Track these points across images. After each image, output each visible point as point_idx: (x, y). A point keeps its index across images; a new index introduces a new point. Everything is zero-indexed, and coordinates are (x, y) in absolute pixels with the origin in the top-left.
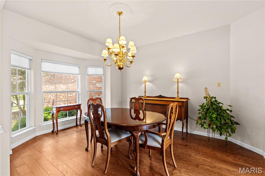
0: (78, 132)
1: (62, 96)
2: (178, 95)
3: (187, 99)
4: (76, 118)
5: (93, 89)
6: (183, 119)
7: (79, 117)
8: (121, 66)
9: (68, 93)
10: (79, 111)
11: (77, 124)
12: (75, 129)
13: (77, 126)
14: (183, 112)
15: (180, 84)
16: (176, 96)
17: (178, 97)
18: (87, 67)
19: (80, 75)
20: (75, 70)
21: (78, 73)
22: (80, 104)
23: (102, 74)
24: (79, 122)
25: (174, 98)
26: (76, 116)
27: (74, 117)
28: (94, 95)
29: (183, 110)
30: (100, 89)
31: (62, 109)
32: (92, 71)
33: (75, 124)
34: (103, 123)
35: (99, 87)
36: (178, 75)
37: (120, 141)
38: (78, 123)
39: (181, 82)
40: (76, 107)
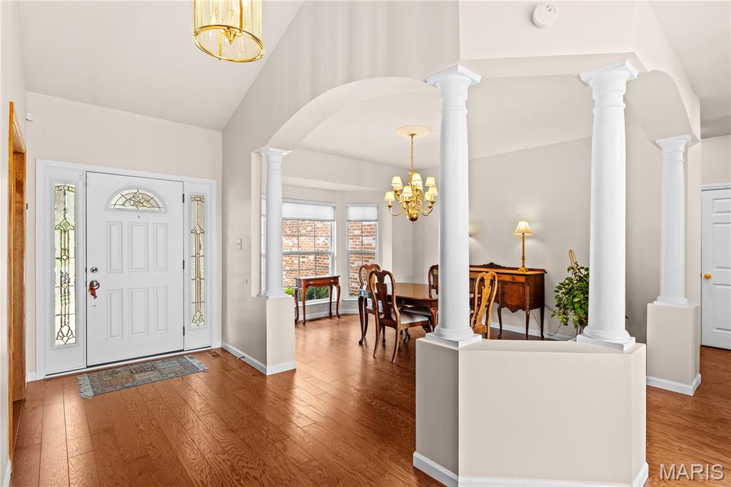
0: (332, 326)
1: (285, 261)
2: (523, 262)
3: (544, 270)
4: (329, 301)
5: (353, 248)
6: (528, 307)
7: (336, 300)
8: (415, 216)
9: (301, 256)
10: (335, 288)
11: (331, 313)
12: (328, 320)
13: (331, 316)
14: (528, 294)
15: (528, 243)
16: (519, 265)
17: (524, 266)
18: (347, 205)
19: (335, 222)
20: (327, 213)
21: (333, 218)
22: (336, 275)
23: (376, 218)
24: (335, 311)
25: (516, 269)
26: (329, 298)
27: (326, 300)
28: (355, 260)
29: (528, 290)
30: (368, 248)
31: (311, 283)
32: (355, 213)
33: (326, 313)
34: (390, 298)
35: (368, 245)
36: (523, 225)
37: (412, 325)
38: (332, 311)
39: (529, 237)
40: (332, 281)
